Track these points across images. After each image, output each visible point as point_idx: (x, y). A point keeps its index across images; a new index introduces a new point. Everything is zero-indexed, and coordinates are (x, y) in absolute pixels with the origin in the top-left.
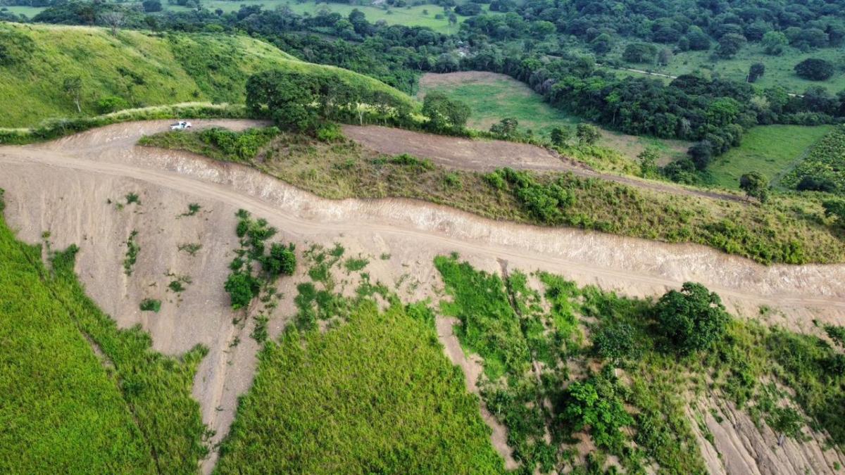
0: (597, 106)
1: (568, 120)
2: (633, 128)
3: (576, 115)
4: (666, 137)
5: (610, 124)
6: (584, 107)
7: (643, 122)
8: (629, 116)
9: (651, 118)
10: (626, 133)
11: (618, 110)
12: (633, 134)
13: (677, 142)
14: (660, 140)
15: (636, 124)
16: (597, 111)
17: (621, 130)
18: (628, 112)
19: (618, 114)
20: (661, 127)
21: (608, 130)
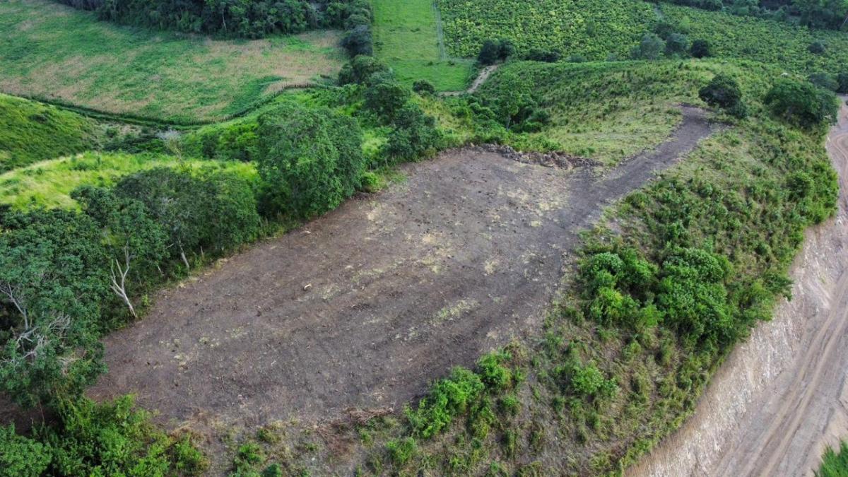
0: (189, 10)
1: (158, 39)
2: (256, 30)
3: (165, 29)
4: (299, 31)
5: (221, 31)
6: (170, 16)
7: (265, 18)
8: (246, 15)
9: (272, 11)
10: (250, 37)
11: (226, 9)
12: (258, 38)
13: (313, 33)
14: (294, 37)
15: (258, 23)
16: (193, 16)
17: (242, 35)
18: (242, 10)
19: (228, 15)
20: (288, 20)
21: (222, 39)
